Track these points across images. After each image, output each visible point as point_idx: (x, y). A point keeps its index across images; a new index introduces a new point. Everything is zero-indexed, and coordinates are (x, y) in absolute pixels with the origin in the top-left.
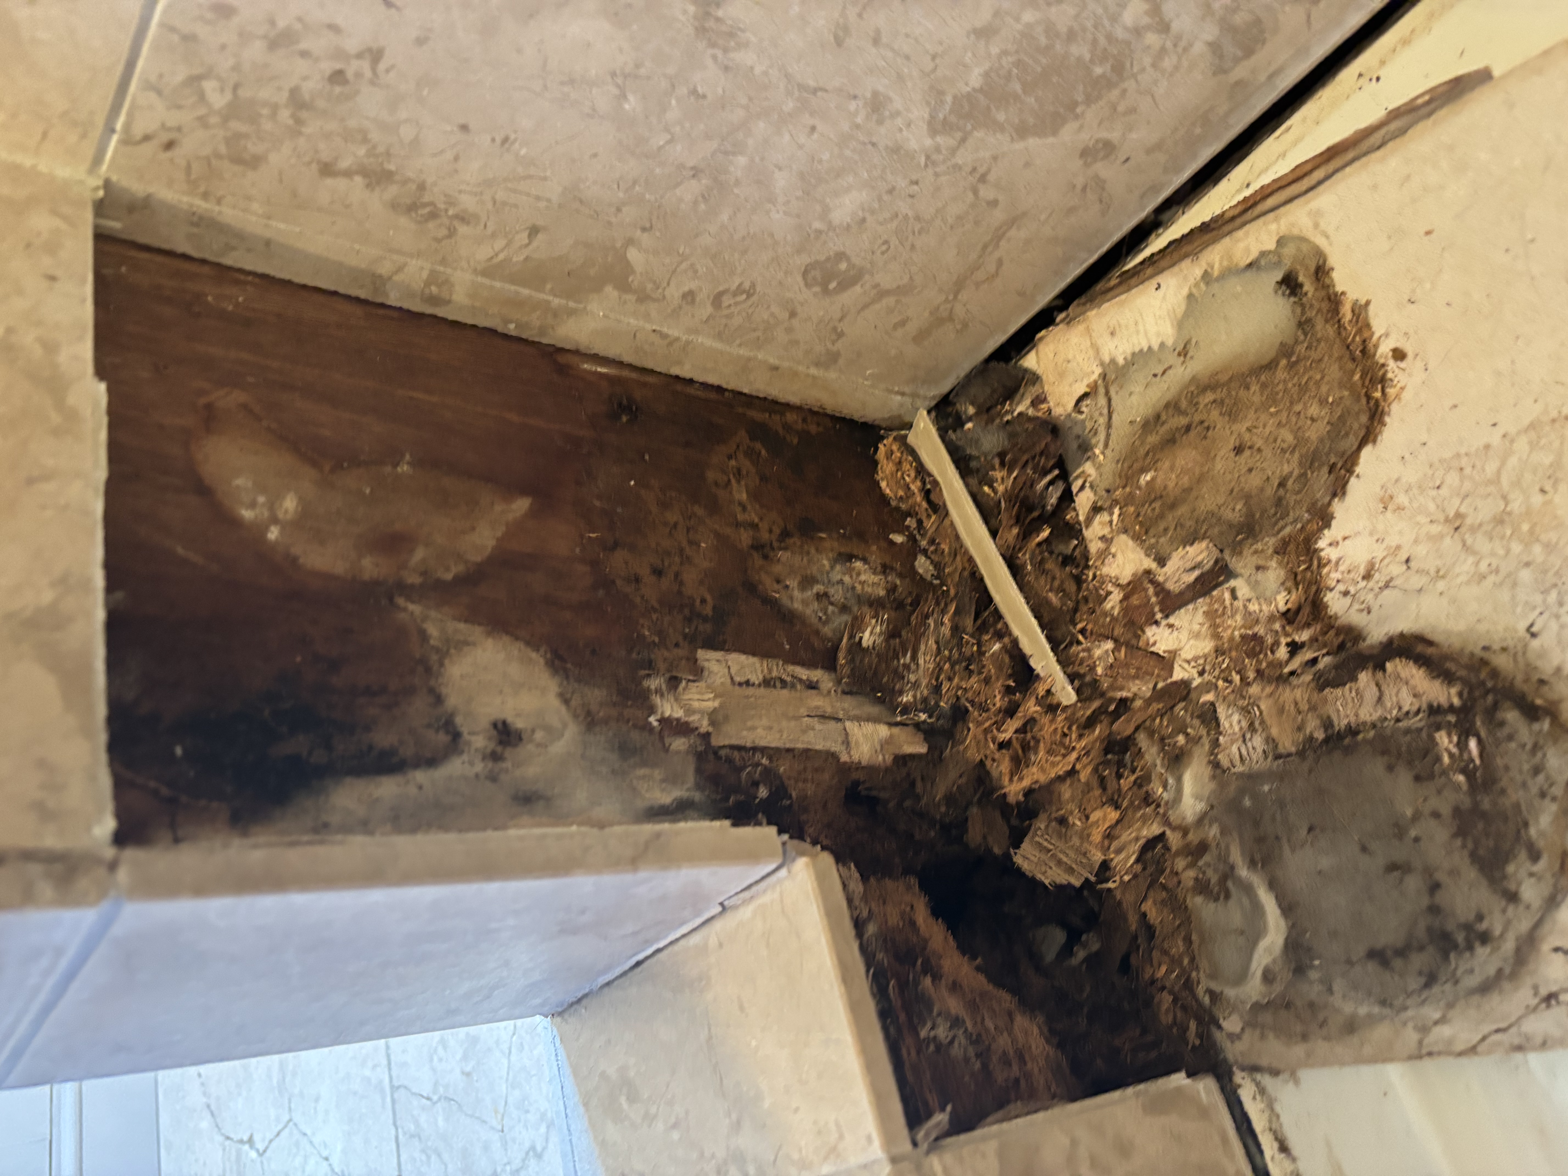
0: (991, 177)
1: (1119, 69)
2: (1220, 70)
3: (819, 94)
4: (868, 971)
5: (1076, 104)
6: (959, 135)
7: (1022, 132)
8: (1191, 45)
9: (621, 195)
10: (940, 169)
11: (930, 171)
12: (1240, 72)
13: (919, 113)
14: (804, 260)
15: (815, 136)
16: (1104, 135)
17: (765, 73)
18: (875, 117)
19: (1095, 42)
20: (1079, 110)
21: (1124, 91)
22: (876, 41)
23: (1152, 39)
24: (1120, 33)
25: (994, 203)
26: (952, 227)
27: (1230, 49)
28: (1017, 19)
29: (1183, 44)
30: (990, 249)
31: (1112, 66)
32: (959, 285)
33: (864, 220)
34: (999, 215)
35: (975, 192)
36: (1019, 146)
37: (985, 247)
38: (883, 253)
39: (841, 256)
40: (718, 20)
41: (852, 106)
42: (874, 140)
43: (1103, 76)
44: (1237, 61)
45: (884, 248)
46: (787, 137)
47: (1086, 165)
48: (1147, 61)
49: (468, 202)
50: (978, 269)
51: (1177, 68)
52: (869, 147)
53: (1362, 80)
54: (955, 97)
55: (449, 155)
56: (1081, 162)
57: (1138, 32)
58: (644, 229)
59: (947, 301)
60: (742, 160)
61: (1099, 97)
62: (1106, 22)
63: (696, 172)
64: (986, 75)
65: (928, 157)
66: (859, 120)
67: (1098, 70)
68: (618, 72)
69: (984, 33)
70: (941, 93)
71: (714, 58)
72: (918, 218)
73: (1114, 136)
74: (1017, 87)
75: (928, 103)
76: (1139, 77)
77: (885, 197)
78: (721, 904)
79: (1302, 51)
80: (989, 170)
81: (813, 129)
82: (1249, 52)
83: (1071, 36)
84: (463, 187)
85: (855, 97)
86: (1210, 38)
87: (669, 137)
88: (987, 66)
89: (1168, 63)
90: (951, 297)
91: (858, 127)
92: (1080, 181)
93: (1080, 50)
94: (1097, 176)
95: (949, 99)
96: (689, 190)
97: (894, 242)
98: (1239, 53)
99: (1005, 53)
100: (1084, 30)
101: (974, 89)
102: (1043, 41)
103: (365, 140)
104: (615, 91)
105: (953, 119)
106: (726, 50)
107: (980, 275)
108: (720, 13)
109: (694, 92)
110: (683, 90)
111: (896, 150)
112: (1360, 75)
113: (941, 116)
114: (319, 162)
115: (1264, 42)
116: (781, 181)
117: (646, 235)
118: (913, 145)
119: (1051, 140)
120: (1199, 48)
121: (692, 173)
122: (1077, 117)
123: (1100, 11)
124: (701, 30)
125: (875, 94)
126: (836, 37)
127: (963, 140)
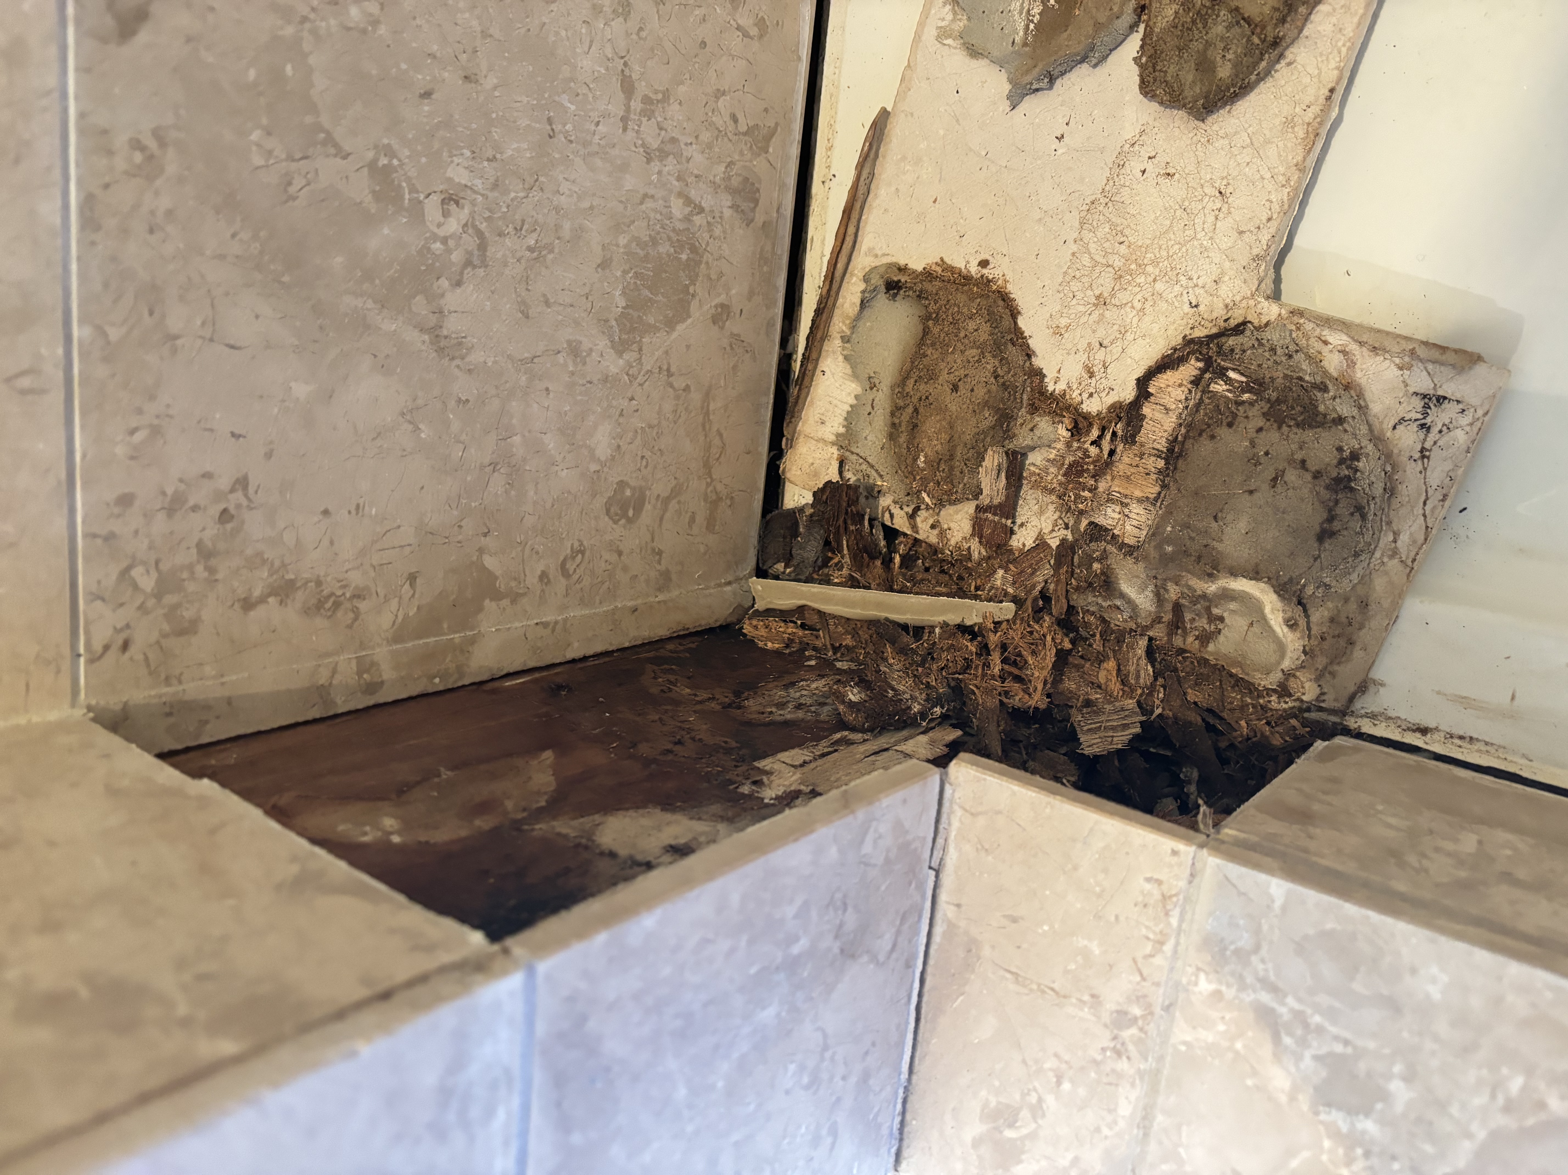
0: (673, 369)
1: (694, 249)
2: (749, 222)
3: (535, 360)
4: (1063, 784)
5: (687, 287)
6: (635, 347)
7: (671, 324)
8: (722, 213)
9: (455, 513)
10: (640, 379)
11: (635, 384)
12: (760, 218)
13: (603, 343)
14: (599, 502)
15: (551, 395)
16: (717, 301)
17: (495, 362)
18: (578, 360)
19: (669, 239)
20: (691, 290)
21: (707, 263)
22: (547, 303)
23: (698, 220)
24: (680, 226)
25: (687, 389)
26: (675, 423)
27: (745, 206)
28: (617, 245)
29: (717, 215)
30: (707, 427)
31: (690, 249)
32: (707, 466)
33: (619, 446)
34: (696, 397)
35: (671, 386)
36: (675, 335)
37: (704, 426)
38: (646, 467)
39: (622, 484)
40: (446, 337)
41: (561, 358)
42: (588, 379)
43: (688, 259)
44: (753, 210)
45: (644, 463)
46: (535, 405)
47: (722, 328)
48: (706, 236)
49: (356, 578)
50: (710, 447)
51: (724, 232)
52: (589, 385)
53: (826, 184)
54: (616, 320)
55: (326, 542)
56: (716, 328)
57: (687, 219)
58: (485, 535)
59: (708, 485)
60: (517, 439)
61: (697, 275)
62: (668, 222)
63: (494, 466)
64: (624, 293)
65: (628, 374)
66: (571, 369)
67: (684, 257)
68: (405, 411)
69: (604, 265)
70: (607, 321)
71: (458, 366)
72: (651, 427)
73: (722, 299)
74: (647, 292)
75: (603, 333)
76: (708, 249)
77: (621, 420)
78: (930, 868)
79: (783, 186)
80: (669, 364)
81: (547, 389)
82: (756, 202)
83: (654, 241)
84: (347, 566)
85: (559, 352)
86: (729, 204)
87: (462, 446)
88: (621, 287)
89: (717, 232)
90: (709, 480)
91: (573, 373)
92: (725, 342)
93: (665, 248)
94: (732, 335)
95: (614, 323)
96: (497, 483)
97: (648, 454)
98: (752, 205)
99: (625, 272)
100: (658, 233)
101: (623, 308)
102: (642, 253)
103: (264, 561)
104: (411, 427)
105: (624, 336)
106: (463, 359)
107: (714, 450)
108: (445, 332)
109: (459, 400)
110: (452, 404)
111: (605, 379)
112: (823, 182)
113: (617, 338)
114: (239, 600)
115: (758, 190)
116: (551, 442)
117: (488, 538)
118: (613, 370)
119: (689, 321)
120: (728, 213)
121: (492, 467)
122: (693, 296)
123: (658, 217)
124: (440, 351)
125: (569, 342)
126: (522, 312)
127: (640, 350)
